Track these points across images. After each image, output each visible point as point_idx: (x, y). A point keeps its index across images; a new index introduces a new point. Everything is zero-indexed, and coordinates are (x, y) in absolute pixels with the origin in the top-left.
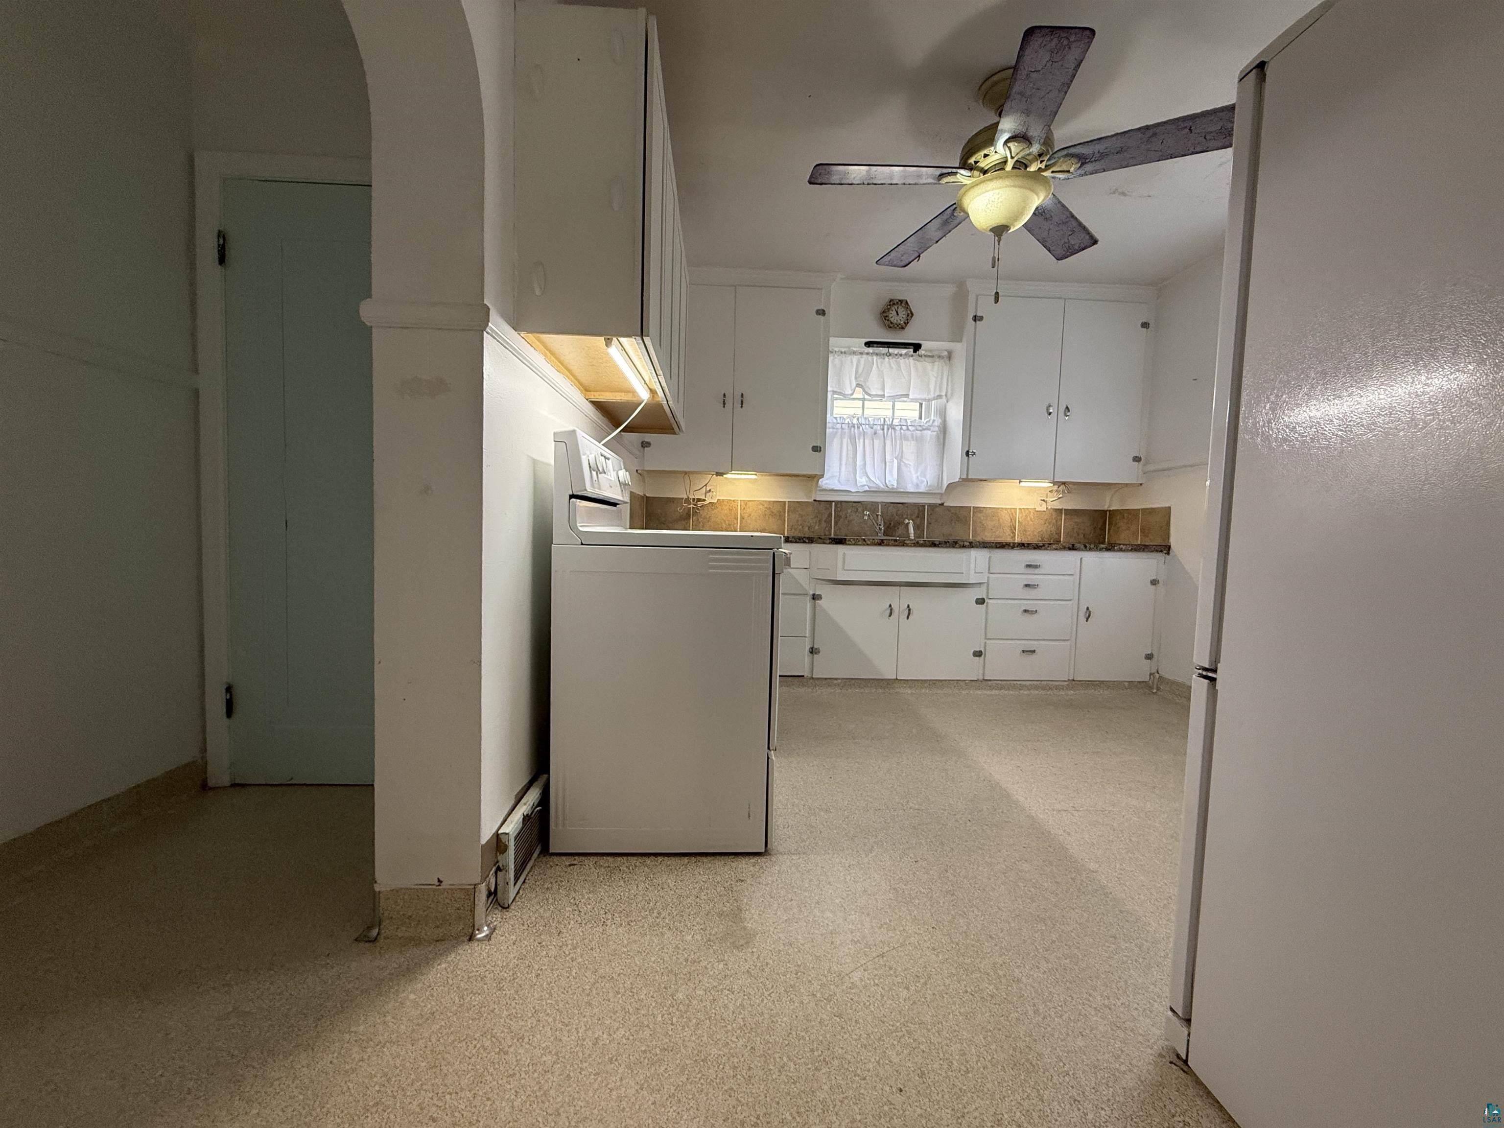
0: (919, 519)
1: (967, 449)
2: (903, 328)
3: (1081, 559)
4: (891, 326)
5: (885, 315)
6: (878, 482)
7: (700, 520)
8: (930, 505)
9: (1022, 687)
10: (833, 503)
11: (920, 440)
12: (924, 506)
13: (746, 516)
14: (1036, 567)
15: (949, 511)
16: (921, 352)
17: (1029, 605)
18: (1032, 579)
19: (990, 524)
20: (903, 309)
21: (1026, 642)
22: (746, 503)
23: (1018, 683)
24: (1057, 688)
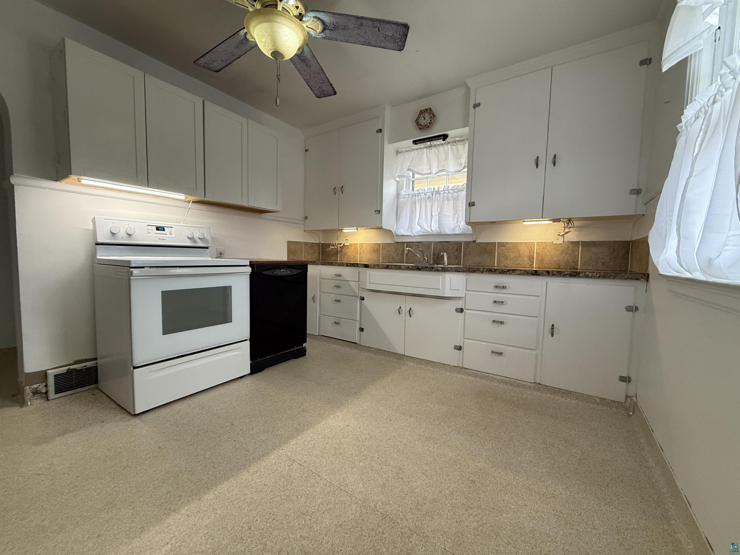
0: (457, 252)
1: (469, 202)
2: (428, 127)
3: (547, 283)
4: (421, 127)
5: (417, 121)
6: (428, 229)
7: (342, 254)
8: (466, 243)
9: (493, 379)
10: (405, 243)
11: (456, 199)
12: (461, 243)
13: (362, 252)
14: (504, 287)
15: (479, 246)
16: (448, 140)
17: (499, 317)
18: (500, 296)
19: (512, 255)
20: (428, 115)
21: (496, 345)
22: (361, 244)
23: (490, 375)
24: (524, 386)
